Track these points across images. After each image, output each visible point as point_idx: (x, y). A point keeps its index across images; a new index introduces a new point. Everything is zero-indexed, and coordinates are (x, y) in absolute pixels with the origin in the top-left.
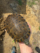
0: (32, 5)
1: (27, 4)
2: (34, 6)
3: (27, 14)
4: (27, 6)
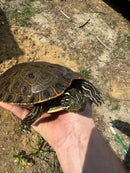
0: (28, 19)
2: (35, 20)
4: (13, 29)
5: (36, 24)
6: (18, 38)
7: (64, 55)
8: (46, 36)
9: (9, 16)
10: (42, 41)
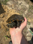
0: (6, 3)
1: (2, 4)
3: (6, 11)
5: (8, 4)
6: (4, 8)
7: (16, 12)
8: (11, 7)
9: (1, 2)
10: (10, 8)
